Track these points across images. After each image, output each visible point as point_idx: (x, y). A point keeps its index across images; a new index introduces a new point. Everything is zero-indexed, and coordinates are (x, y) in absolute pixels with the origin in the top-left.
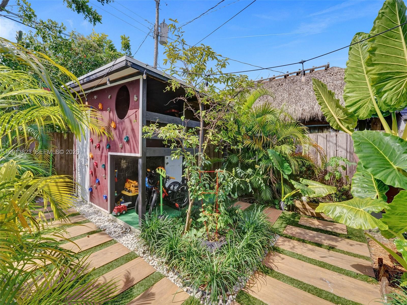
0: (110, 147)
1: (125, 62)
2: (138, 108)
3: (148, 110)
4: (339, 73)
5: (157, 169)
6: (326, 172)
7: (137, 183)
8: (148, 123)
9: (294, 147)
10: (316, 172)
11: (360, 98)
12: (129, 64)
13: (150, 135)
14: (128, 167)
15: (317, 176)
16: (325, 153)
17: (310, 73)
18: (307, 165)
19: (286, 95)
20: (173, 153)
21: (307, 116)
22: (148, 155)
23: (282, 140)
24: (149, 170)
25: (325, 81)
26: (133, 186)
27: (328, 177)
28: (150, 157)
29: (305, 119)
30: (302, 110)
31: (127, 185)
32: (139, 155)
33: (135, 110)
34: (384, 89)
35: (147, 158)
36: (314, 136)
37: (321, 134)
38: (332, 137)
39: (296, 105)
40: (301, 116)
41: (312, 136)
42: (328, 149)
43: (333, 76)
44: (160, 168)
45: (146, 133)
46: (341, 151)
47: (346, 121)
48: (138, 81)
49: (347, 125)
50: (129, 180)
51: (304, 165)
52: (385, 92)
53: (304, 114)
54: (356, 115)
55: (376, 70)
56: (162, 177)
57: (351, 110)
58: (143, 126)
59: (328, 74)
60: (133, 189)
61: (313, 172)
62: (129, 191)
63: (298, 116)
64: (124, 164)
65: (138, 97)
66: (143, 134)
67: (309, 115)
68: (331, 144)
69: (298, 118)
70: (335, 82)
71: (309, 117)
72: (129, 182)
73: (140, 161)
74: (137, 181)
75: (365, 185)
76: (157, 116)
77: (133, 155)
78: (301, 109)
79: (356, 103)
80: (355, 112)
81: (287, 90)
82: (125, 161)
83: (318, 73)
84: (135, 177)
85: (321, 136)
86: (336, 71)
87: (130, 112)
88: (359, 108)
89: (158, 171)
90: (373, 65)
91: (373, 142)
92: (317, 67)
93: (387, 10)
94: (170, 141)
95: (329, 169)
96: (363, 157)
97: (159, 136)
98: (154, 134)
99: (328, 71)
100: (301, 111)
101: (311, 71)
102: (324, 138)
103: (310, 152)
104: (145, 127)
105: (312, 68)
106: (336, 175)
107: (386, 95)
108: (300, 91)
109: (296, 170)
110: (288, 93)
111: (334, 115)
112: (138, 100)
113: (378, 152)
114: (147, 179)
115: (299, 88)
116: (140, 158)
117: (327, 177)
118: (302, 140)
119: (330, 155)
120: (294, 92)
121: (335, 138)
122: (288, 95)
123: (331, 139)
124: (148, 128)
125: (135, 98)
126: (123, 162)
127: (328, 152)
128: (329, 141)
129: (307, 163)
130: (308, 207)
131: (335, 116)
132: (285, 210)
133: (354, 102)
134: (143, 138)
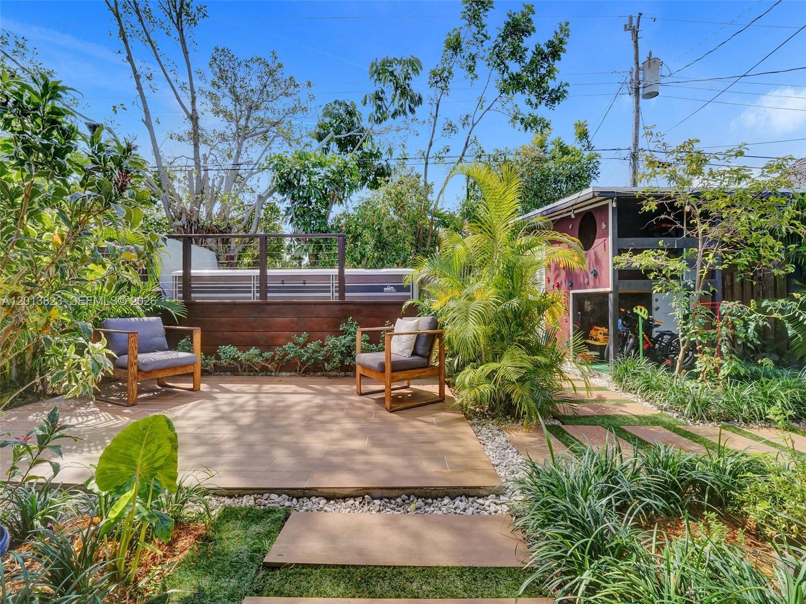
0: (572, 284)
1: (592, 194)
2: (607, 236)
3: (619, 237)
5: (634, 309)
7: (606, 330)
8: (619, 251)
12: (596, 194)
13: (623, 265)
14: (593, 311)
20: (654, 285)
22: (622, 290)
24: (623, 310)
26: (601, 333)
28: (624, 294)
31: (593, 333)
32: (610, 289)
33: (603, 239)
35: (620, 295)
44: (639, 307)
45: (618, 263)
48: (607, 205)
50: (595, 327)
56: (643, 318)
58: (613, 257)
60: (601, 337)
62: (595, 340)
64: (588, 306)
65: (607, 224)
66: (614, 265)
72: (595, 330)
73: (611, 296)
74: (608, 328)
76: (632, 241)
77: (601, 290)
82: (589, 303)
84: (604, 323)
87: (598, 242)
89: (635, 311)
94: (648, 271)
97: (633, 265)
98: (628, 263)
104: (616, 257)
112: (607, 227)
114: (620, 321)
116: (611, 292)
124: (620, 257)
125: (604, 226)
126: (587, 303)
134: (614, 269)
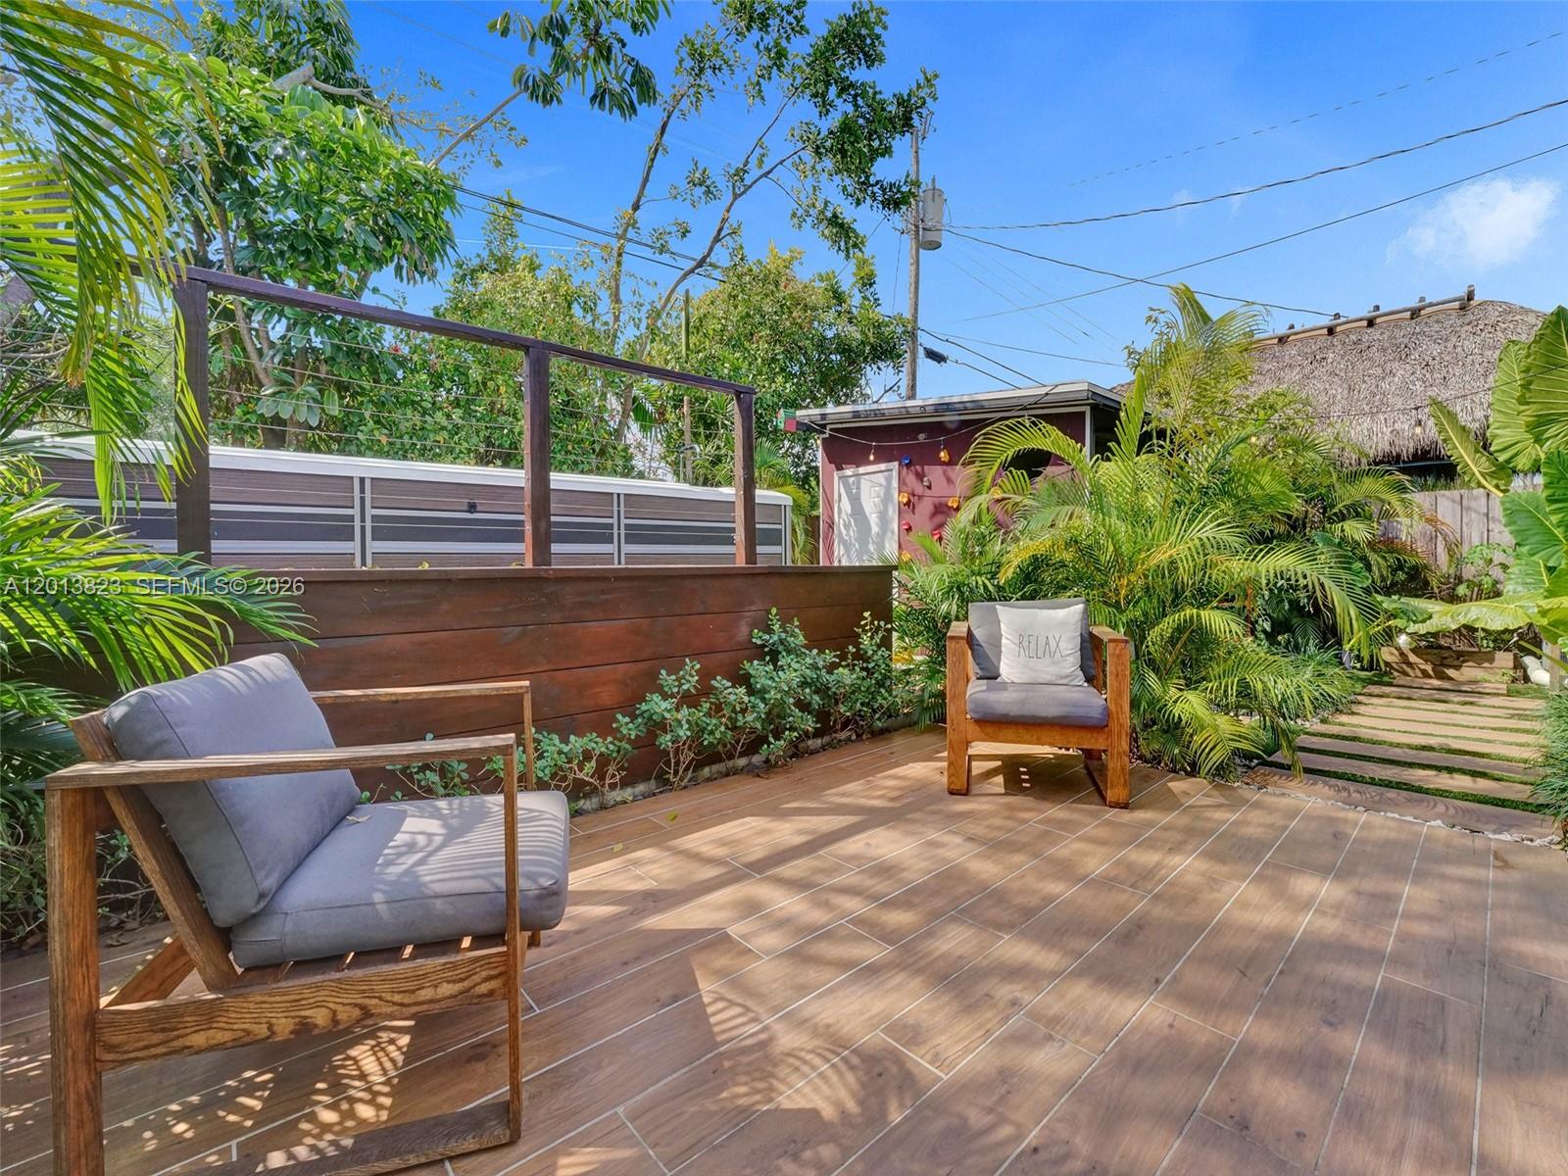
4: (1503, 326)
6: (1459, 580)
9: (1375, 525)
10: (1434, 583)
11: (1518, 438)
15: (1436, 590)
16: (1458, 536)
17: (1412, 319)
18: (1409, 568)
19: (1340, 390)
21: (1407, 447)
23: (1341, 511)
25: (1459, 349)
27: (1466, 591)
29: (1399, 456)
30: (1392, 432)
34: (1545, 436)
36: (1428, 499)
37: (1447, 493)
38: (1476, 498)
39: (1373, 420)
40: (1387, 449)
41: (1420, 498)
42: (1464, 529)
43: (1483, 335)
46: (1500, 533)
47: (1492, 475)
48: (1082, 413)
49: (1495, 482)
51: (1401, 567)
52: (1548, 439)
53: (1396, 442)
54: (1511, 465)
55: (1531, 411)
57: (1502, 458)
59: (1469, 328)
61: (1426, 583)
63: (1379, 449)
67: (1411, 445)
68: (1473, 515)
69: (1380, 454)
70: (1491, 352)
71: (1411, 450)
75: (1528, 581)
78: (1387, 431)
79: (1510, 446)
80: (1508, 461)
81: (1342, 374)
83: (1437, 322)
85: (1448, 498)
86: (1492, 320)
88: (1516, 455)
90: (1528, 403)
91: (1536, 508)
92: (1434, 302)
93: (1548, 331)
95: (1468, 572)
96: (1517, 531)
99: (1470, 317)
100: (1388, 437)
101: (1413, 314)
102: (1454, 501)
103: (1417, 536)
105: (1414, 303)
106: (1484, 582)
107: (1548, 443)
108: (1384, 378)
109: (1382, 576)
110: (1345, 386)
111: (1469, 462)
113: (1542, 524)
115: (1380, 370)
117: (1462, 590)
118: (1399, 509)
119: (1470, 543)
120: (1364, 382)
121: (1484, 500)
122: (1346, 391)
123: (1473, 504)
127: (1465, 535)
128: (1469, 509)
129: (1413, 561)
130: (1413, 658)
131: (1473, 467)
132: (1354, 668)
133: (1505, 445)
